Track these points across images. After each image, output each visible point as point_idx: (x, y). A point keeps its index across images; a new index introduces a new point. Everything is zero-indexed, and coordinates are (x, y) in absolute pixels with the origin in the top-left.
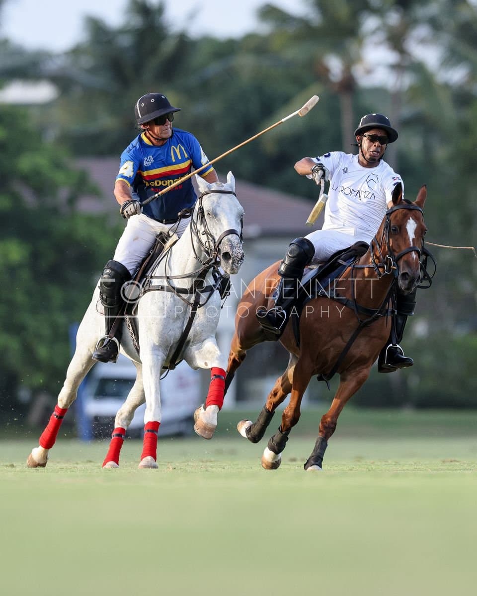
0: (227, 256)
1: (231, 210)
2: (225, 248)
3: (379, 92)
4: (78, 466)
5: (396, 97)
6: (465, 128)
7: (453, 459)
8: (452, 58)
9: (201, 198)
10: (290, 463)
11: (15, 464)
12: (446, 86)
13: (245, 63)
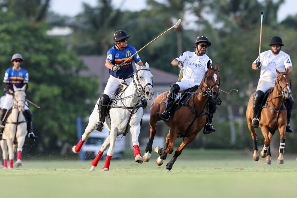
0: (148, 93)
1: (148, 76)
2: (147, 90)
3: (191, 31)
4: (80, 170)
5: (197, 33)
6: (223, 45)
7: (219, 167)
8: (218, 19)
9: (137, 72)
10: (158, 169)
11: (56, 169)
12: (216, 29)
13: (141, 20)
